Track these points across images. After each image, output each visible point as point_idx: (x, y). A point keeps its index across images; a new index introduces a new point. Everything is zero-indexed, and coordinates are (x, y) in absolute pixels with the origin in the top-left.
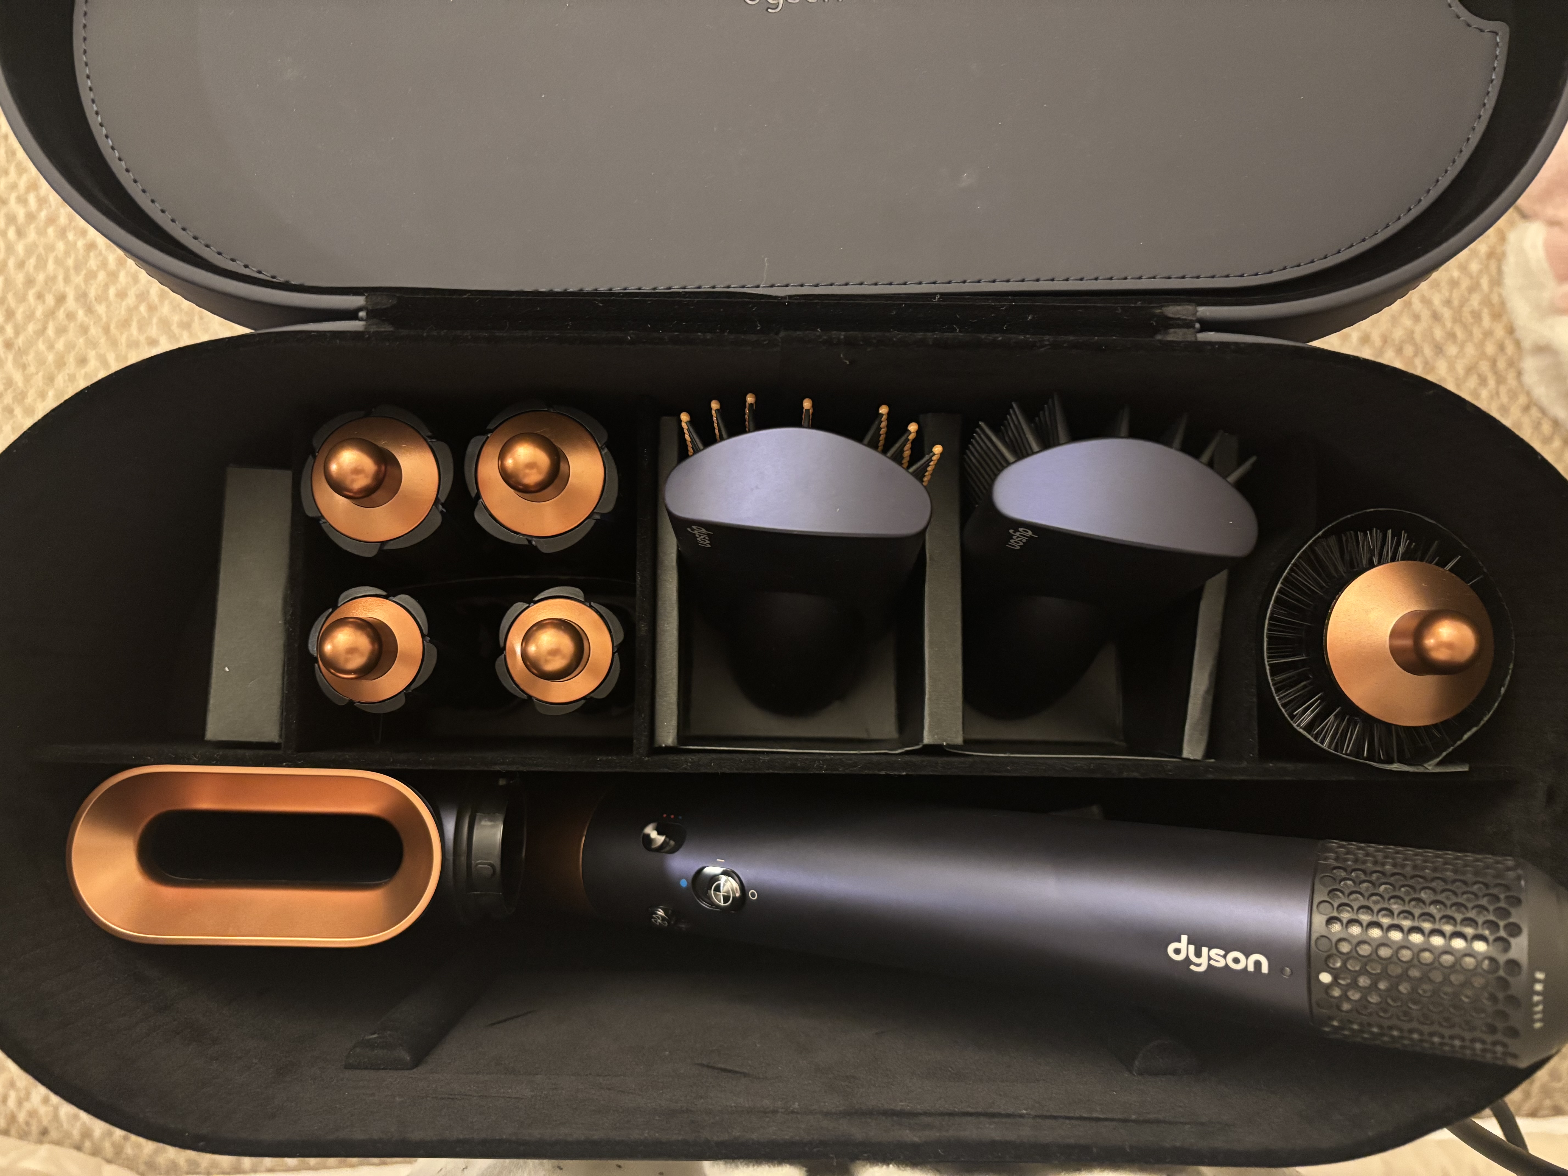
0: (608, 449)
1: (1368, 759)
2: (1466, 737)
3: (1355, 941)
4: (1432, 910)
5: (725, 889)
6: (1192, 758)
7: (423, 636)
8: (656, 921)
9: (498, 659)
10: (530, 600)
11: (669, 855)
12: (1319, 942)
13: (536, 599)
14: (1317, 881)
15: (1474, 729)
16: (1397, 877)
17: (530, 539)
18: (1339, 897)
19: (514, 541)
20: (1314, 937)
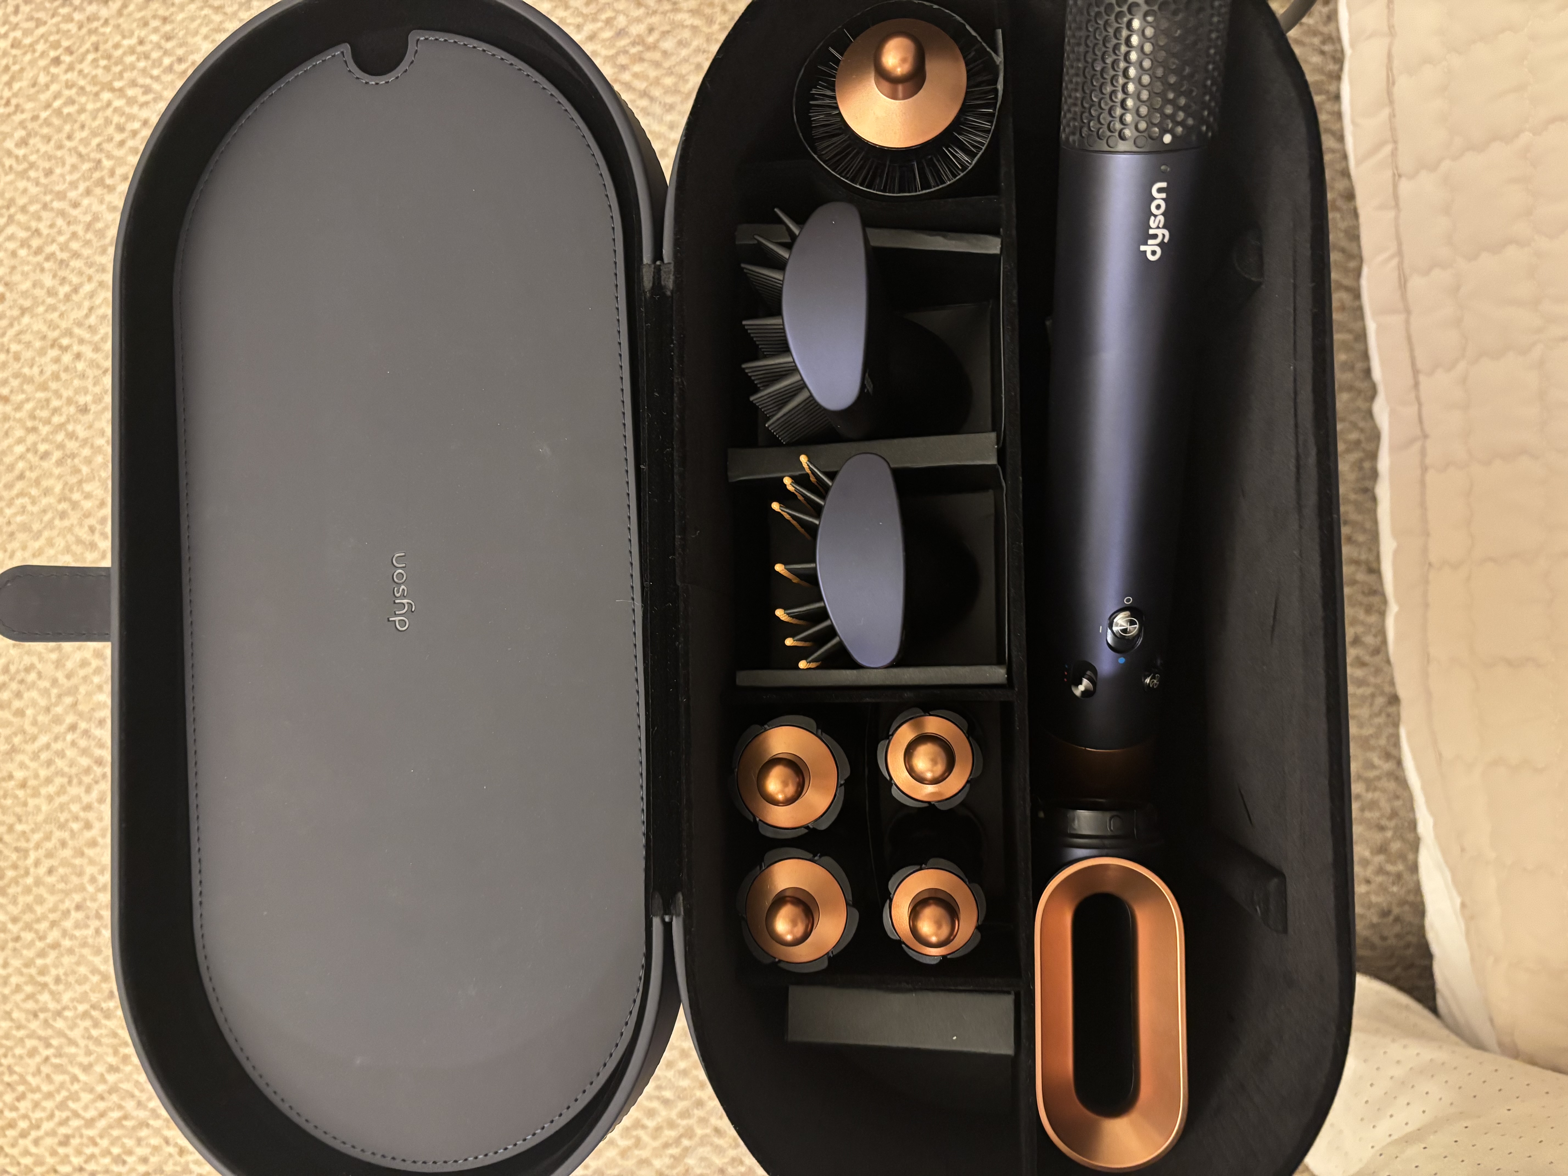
0: (765, 723)
1: (995, 110)
2: (974, 33)
3: (1137, 118)
4: (1109, 61)
5: (1125, 624)
6: (1000, 246)
7: (921, 869)
8: (1156, 684)
9: (938, 807)
10: (890, 783)
11: (1099, 673)
12: (1139, 145)
13: (888, 778)
14: (1092, 149)
15: (968, 27)
16: (1085, 88)
17: (839, 785)
18: (1103, 132)
19: (842, 798)
20: (1135, 149)
